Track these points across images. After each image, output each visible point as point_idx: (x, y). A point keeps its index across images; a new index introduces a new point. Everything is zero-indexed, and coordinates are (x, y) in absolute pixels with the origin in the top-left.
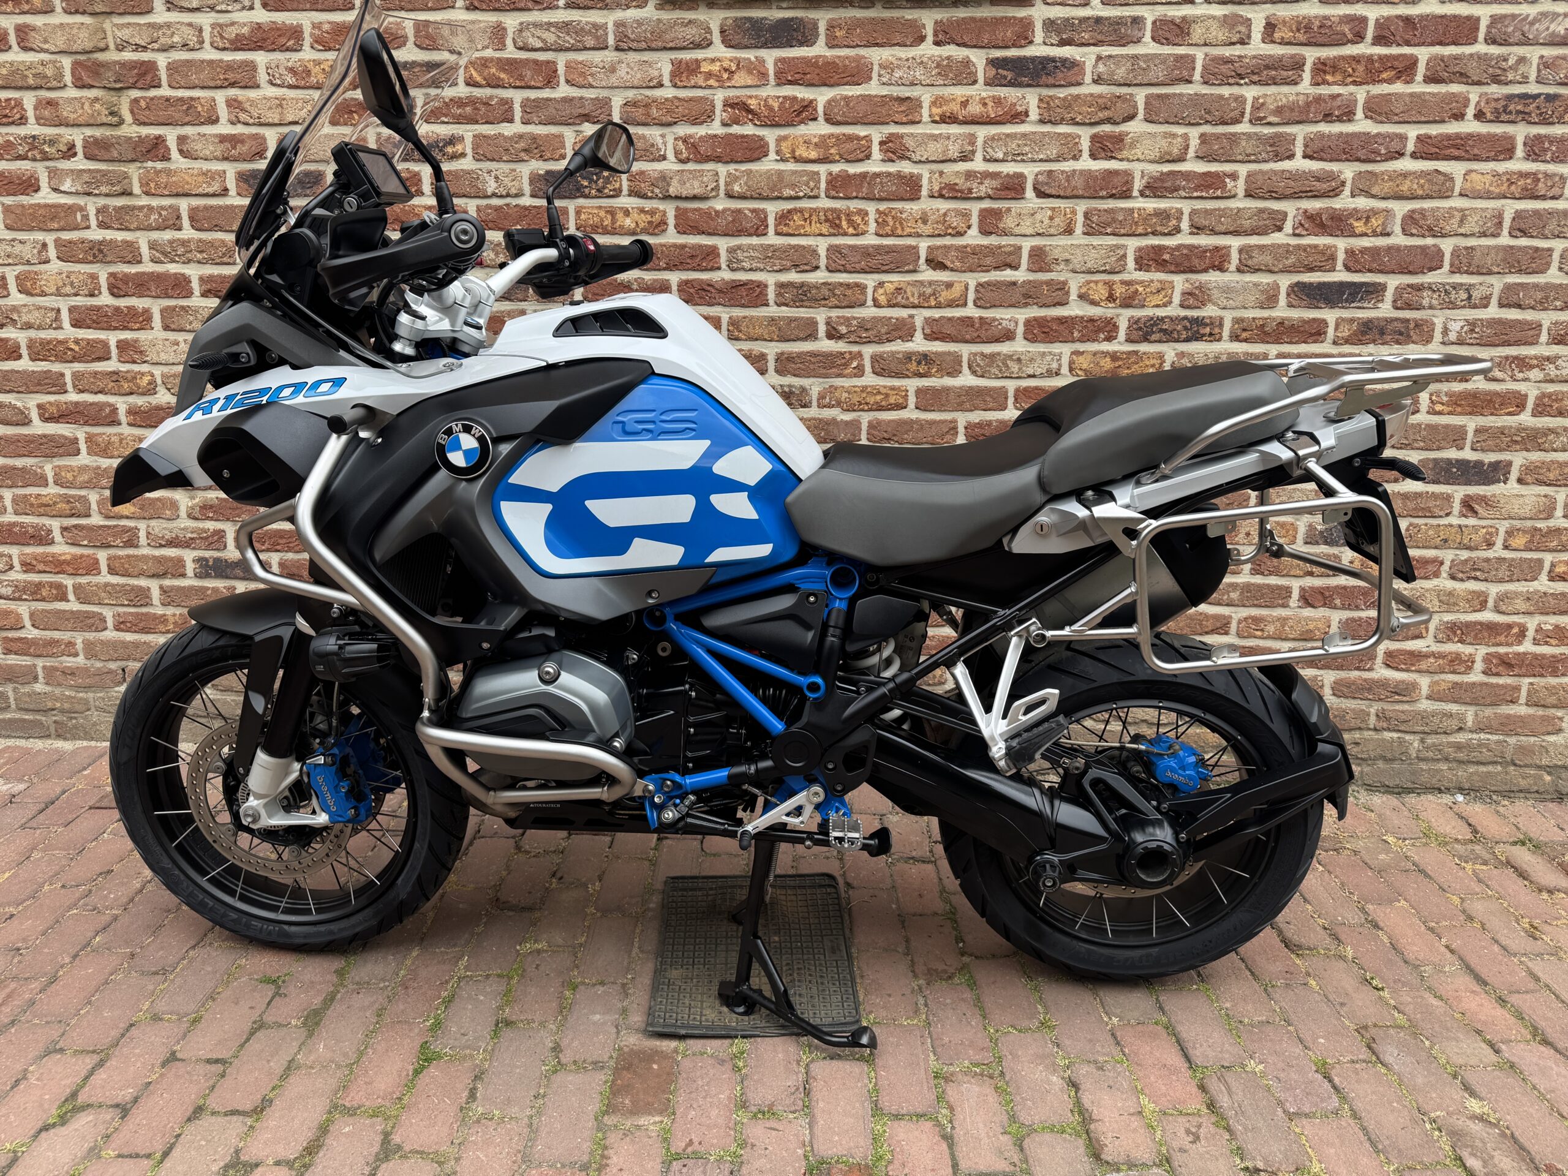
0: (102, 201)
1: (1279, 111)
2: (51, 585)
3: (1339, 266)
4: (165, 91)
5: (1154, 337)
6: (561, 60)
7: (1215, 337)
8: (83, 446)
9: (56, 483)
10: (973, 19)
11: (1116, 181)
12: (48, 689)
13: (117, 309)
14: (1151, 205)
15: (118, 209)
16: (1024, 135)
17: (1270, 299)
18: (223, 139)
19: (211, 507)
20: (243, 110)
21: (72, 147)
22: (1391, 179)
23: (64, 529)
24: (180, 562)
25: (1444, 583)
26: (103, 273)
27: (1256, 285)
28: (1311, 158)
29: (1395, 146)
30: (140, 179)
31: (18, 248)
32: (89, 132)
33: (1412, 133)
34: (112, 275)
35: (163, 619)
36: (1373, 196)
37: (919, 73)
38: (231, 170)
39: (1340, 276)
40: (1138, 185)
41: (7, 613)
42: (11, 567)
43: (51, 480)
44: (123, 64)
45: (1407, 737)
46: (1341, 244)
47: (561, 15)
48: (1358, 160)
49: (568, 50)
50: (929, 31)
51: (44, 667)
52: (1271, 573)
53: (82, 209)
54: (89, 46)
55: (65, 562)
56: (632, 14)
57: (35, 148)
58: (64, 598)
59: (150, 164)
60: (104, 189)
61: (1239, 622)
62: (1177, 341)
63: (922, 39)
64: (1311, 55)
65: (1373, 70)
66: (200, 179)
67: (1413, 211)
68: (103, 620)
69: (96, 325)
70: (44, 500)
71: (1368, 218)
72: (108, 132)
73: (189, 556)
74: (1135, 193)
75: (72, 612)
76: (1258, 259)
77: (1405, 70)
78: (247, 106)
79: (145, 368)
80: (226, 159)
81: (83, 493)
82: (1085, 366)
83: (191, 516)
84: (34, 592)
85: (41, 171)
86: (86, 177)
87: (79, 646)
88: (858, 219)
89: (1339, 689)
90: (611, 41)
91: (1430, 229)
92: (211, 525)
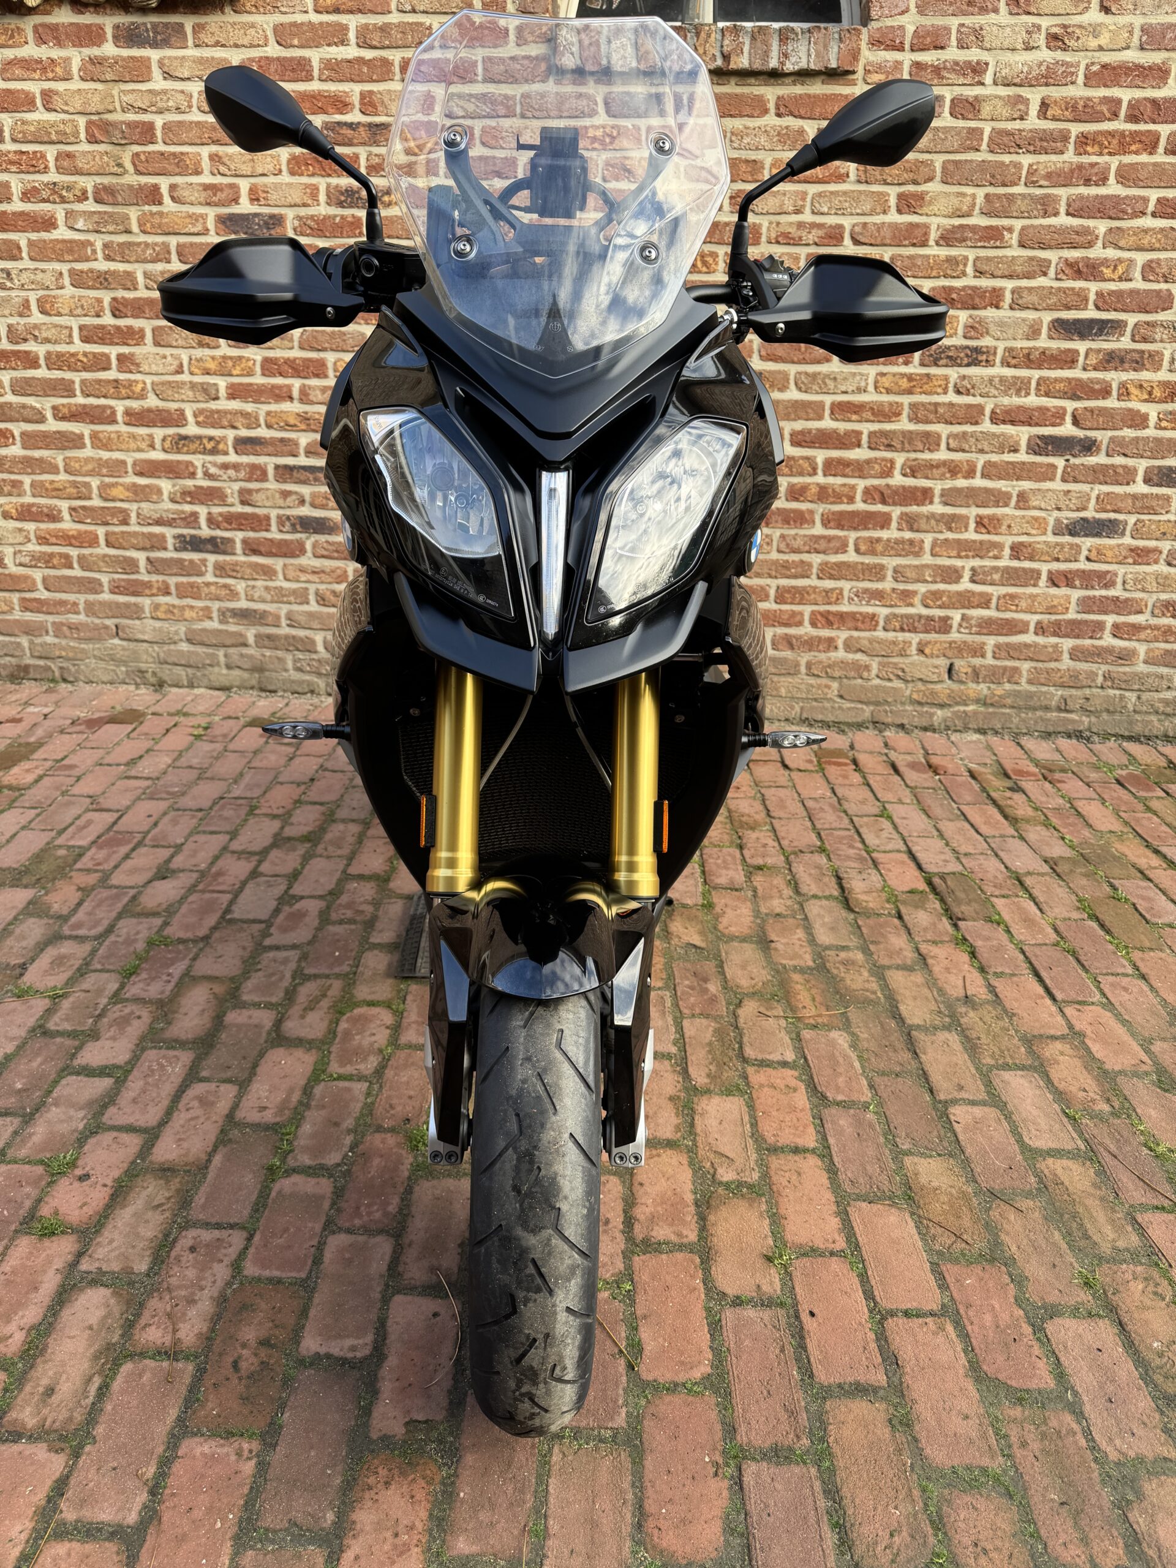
0: (108, 238)
1: (1049, 176)
2: (61, 555)
3: (1091, 305)
4: (160, 147)
5: (941, 362)
6: (478, 125)
7: (989, 363)
8: (87, 441)
9: (66, 471)
10: (809, 96)
11: (918, 232)
12: (56, 641)
13: (118, 328)
14: (943, 252)
15: (120, 245)
16: (845, 193)
17: (1034, 332)
18: (207, 187)
19: (190, 493)
20: (225, 164)
21: (84, 192)
22: (1135, 234)
23: (72, 509)
24: (163, 537)
25: (1162, 568)
26: (106, 297)
27: (1024, 320)
28: (1073, 215)
29: (1139, 207)
30: (139, 220)
31: (40, 276)
32: (98, 180)
33: (1154, 195)
34: (114, 299)
35: (148, 585)
36: (1121, 248)
37: (763, 140)
38: (211, 213)
39: (1091, 313)
40: (933, 235)
41: (26, 578)
42: (29, 541)
43: (62, 469)
44: (129, 124)
45: (1127, 694)
46: (1093, 287)
47: (478, 88)
48: (1110, 218)
49: (484, 117)
50: (772, 106)
51: (54, 623)
52: (1026, 559)
53: (91, 244)
54: (101, 108)
55: (73, 537)
56: (537, 87)
57: (56, 192)
58: (71, 567)
59: (147, 208)
60: (111, 228)
61: (999, 598)
62: (960, 365)
63: (766, 111)
64: (1075, 129)
65: (1124, 143)
66: (188, 220)
67: (1151, 261)
68: (101, 585)
69: (102, 341)
70: (56, 485)
71: (1115, 267)
72: (114, 180)
73: (169, 533)
74: (932, 242)
75: (76, 578)
76: (1028, 299)
77: (1150, 144)
78: (225, 160)
79: (138, 377)
80: (208, 204)
81: (87, 479)
82: (887, 385)
83: (173, 501)
84: (47, 560)
85: (59, 212)
86: (96, 218)
87: (81, 607)
88: (710, 260)
89: (1075, 654)
90: (518, 110)
91: (1164, 276)
92: (188, 508)
